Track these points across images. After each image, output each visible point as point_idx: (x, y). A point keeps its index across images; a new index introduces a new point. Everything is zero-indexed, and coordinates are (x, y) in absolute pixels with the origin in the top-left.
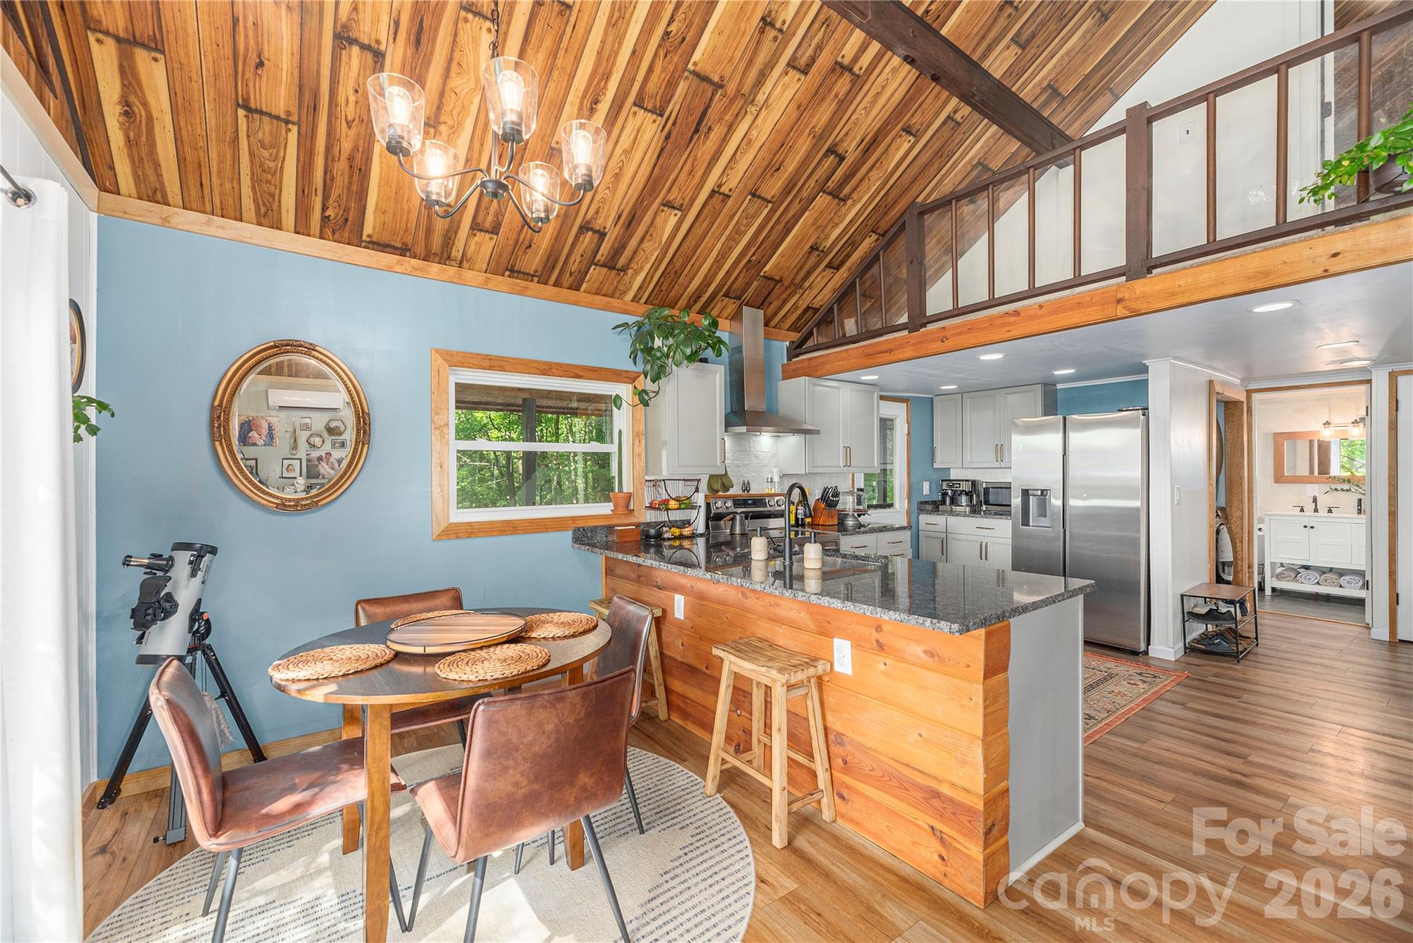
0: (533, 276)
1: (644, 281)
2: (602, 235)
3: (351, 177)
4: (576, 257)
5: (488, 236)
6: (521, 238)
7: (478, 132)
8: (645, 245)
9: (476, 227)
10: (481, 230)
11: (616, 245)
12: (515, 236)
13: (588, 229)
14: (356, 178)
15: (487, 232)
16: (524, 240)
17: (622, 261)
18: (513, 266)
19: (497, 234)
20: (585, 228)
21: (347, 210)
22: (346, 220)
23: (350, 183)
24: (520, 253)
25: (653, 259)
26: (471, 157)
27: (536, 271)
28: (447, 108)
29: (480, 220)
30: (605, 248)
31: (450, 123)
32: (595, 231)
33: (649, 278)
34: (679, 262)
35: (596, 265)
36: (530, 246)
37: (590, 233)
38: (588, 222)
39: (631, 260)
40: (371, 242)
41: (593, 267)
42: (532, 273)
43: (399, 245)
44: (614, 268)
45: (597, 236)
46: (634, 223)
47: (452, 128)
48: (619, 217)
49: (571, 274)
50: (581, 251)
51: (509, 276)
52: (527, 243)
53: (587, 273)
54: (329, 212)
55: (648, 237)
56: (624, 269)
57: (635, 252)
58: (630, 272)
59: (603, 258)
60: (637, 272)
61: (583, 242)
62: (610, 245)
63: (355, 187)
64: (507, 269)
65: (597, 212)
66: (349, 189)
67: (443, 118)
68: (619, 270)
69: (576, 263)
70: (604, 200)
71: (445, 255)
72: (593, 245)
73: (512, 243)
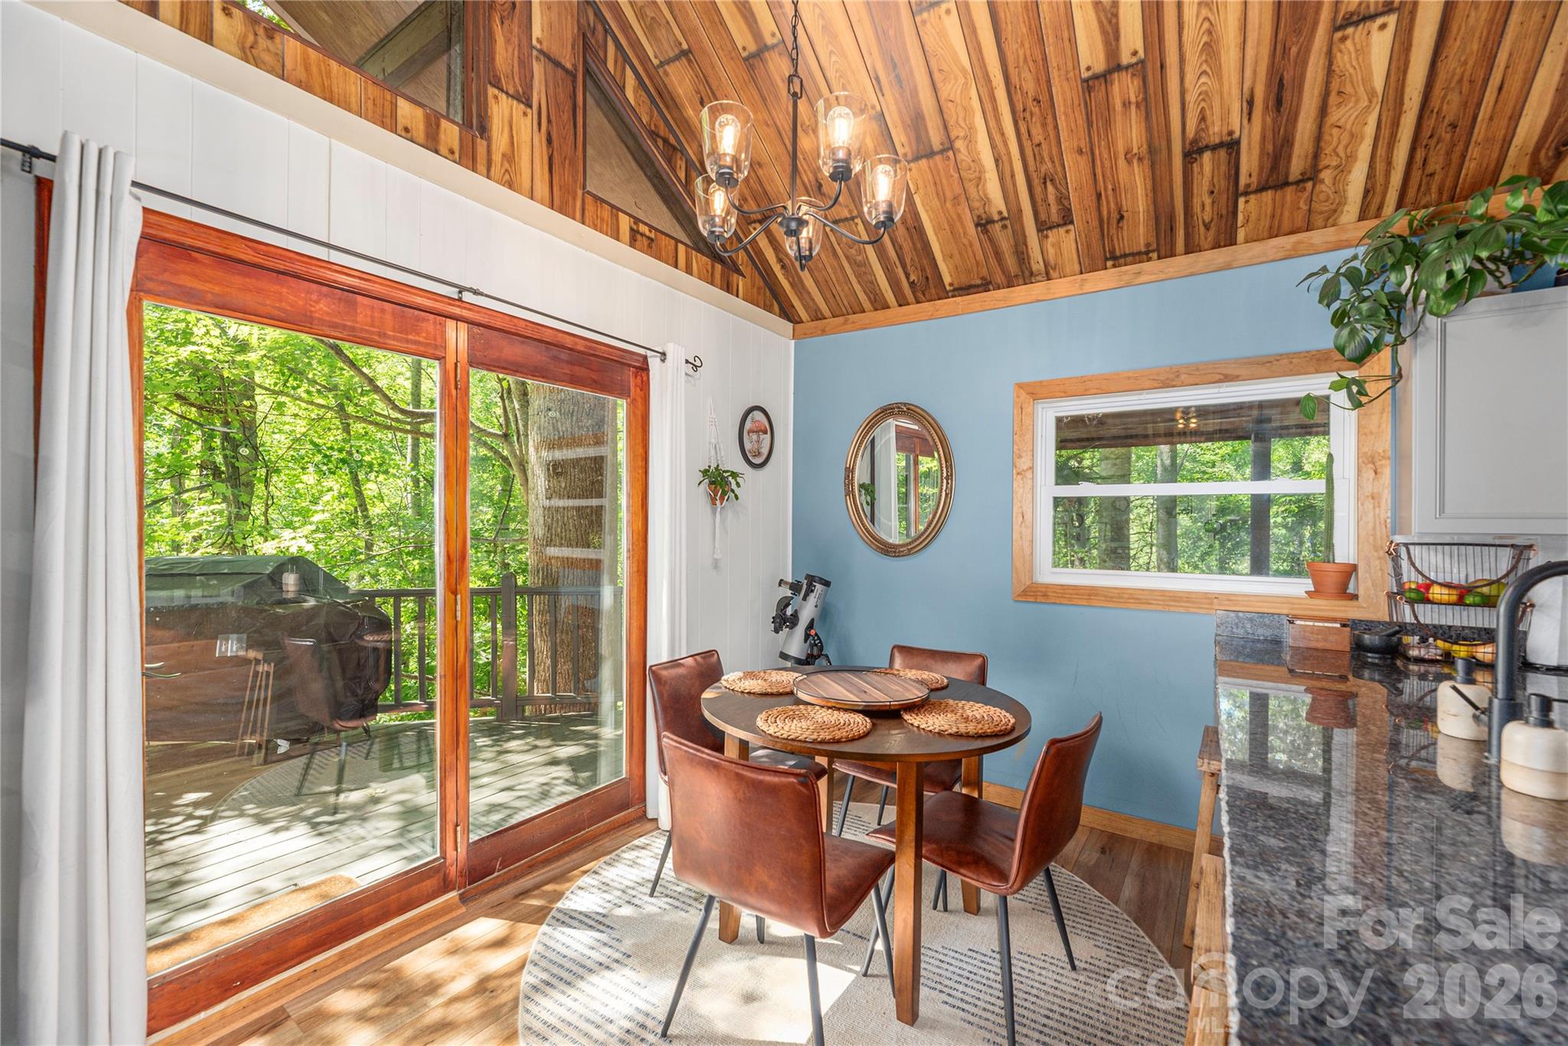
0: (1147, 253)
1: (1371, 175)
2: (1232, 146)
3: (912, 238)
4: (1202, 197)
5: (1062, 230)
6: (1105, 213)
7: (992, 124)
8: (1335, 115)
9: (1043, 227)
10: (1050, 228)
11: (1270, 148)
12: (1095, 214)
13: (1201, 151)
14: (915, 237)
15: (1059, 226)
16: (1109, 213)
17: (1297, 166)
18: (1112, 252)
19: (1072, 222)
20: (1193, 152)
21: (923, 270)
22: (927, 278)
23: (914, 244)
24: (1113, 231)
25: (1370, 130)
26: (999, 154)
27: (1148, 245)
28: (951, 123)
29: (1043, 216)
30: (1250, 163)
31: (962, 134)
32: (1214, 148)
33: (1380, 166)
34: (1451, 105)
35: (1246, 193)
36: (1122, 217)
37: (1207, 156)
38: (1195, 141)
39: (1316, 156)
40: (954, 290)
41: (1242, 200)
42: (1143, 249)
43: (979, 282)
44: (1287, 184)
45: (1223, 153)
46: (1287, 96)
47: (965, 138)
48: (1251, 103)
49: (1207, 227)
50: (1206, 188)
51: (1114, 266)
52: (1115, 216)
53: (1235, 213)
54: (913, 278)
55: (1333, 99)
56: (1312, 175)
57: (1318, 138)
58: (1326, 175)
59: (1254, 179)
60: (1343, 169)
61: (1201, 173)
62: (1256, 152)
63: (919, 245)
64: (1107, 259)
65: (1203, 118)
66: (915, 249)
67: (953, 135)
68: (1298, 183)
69: (1208, 208)
70: (1205, 96)
71: (1027, 273)
72: (1224, 168)
73: (1095, 223)
